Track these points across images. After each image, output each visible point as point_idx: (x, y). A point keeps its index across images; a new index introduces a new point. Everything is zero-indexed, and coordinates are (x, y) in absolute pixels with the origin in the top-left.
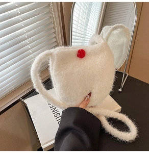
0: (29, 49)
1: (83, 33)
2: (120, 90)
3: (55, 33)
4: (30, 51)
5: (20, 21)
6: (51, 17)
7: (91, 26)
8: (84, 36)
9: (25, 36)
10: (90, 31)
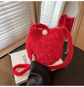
0: (15, 25)
1: (50, 17)
2: (66, 53)
3: (31, 16)
4: (15, 26)
5: (9, 8)
6: (29, 6)
7: (56, 13)
8: (51, 19)
9: (13, 17)
10: (55, 16)
